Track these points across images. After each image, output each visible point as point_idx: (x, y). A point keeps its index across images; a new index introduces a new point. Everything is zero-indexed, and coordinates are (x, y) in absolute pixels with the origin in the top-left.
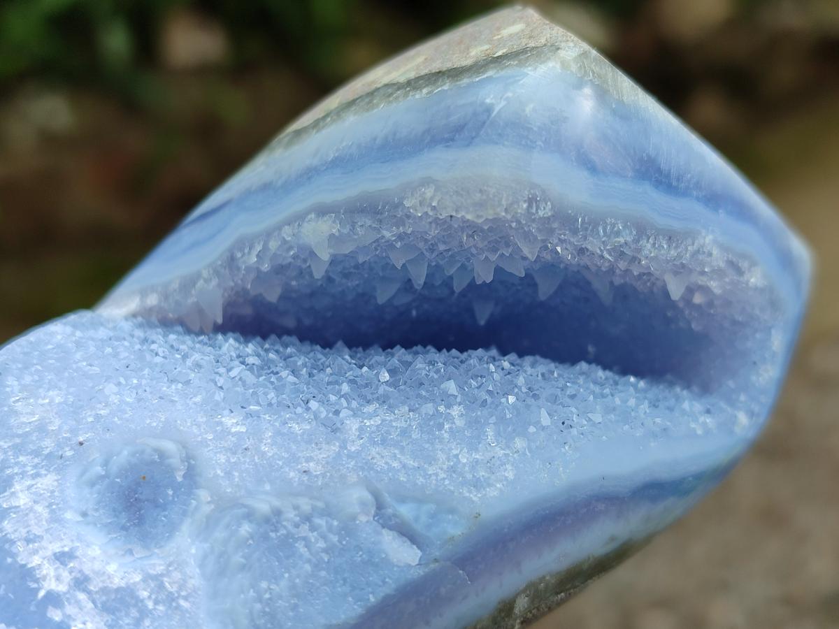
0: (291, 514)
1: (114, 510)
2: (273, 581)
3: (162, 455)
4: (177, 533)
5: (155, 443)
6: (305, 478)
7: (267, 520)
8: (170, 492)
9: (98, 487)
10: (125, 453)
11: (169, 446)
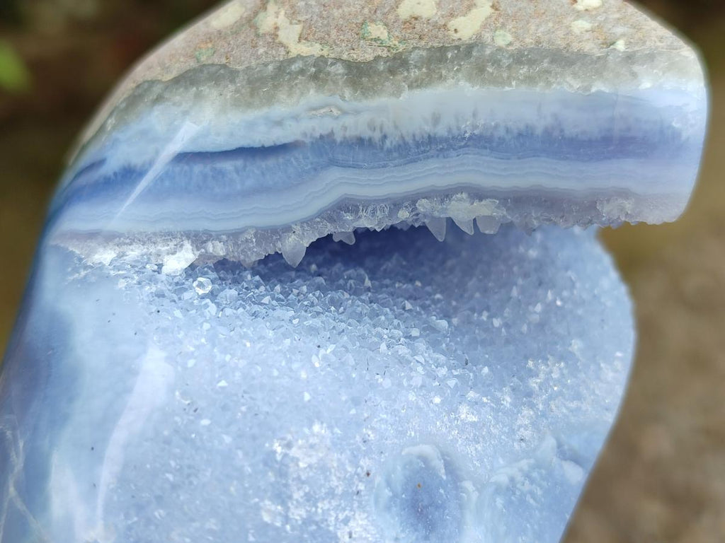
0: (519, 478)
1: (412, 525)
2: (522, 533)
3: (424, 459)
4: (465, 527)
5: (416, 450)
6: (523, 444)
7: (508, 489)
8: (442, 491)
9: (394, 509)
10: (399, 468)
11: (427, 449)
